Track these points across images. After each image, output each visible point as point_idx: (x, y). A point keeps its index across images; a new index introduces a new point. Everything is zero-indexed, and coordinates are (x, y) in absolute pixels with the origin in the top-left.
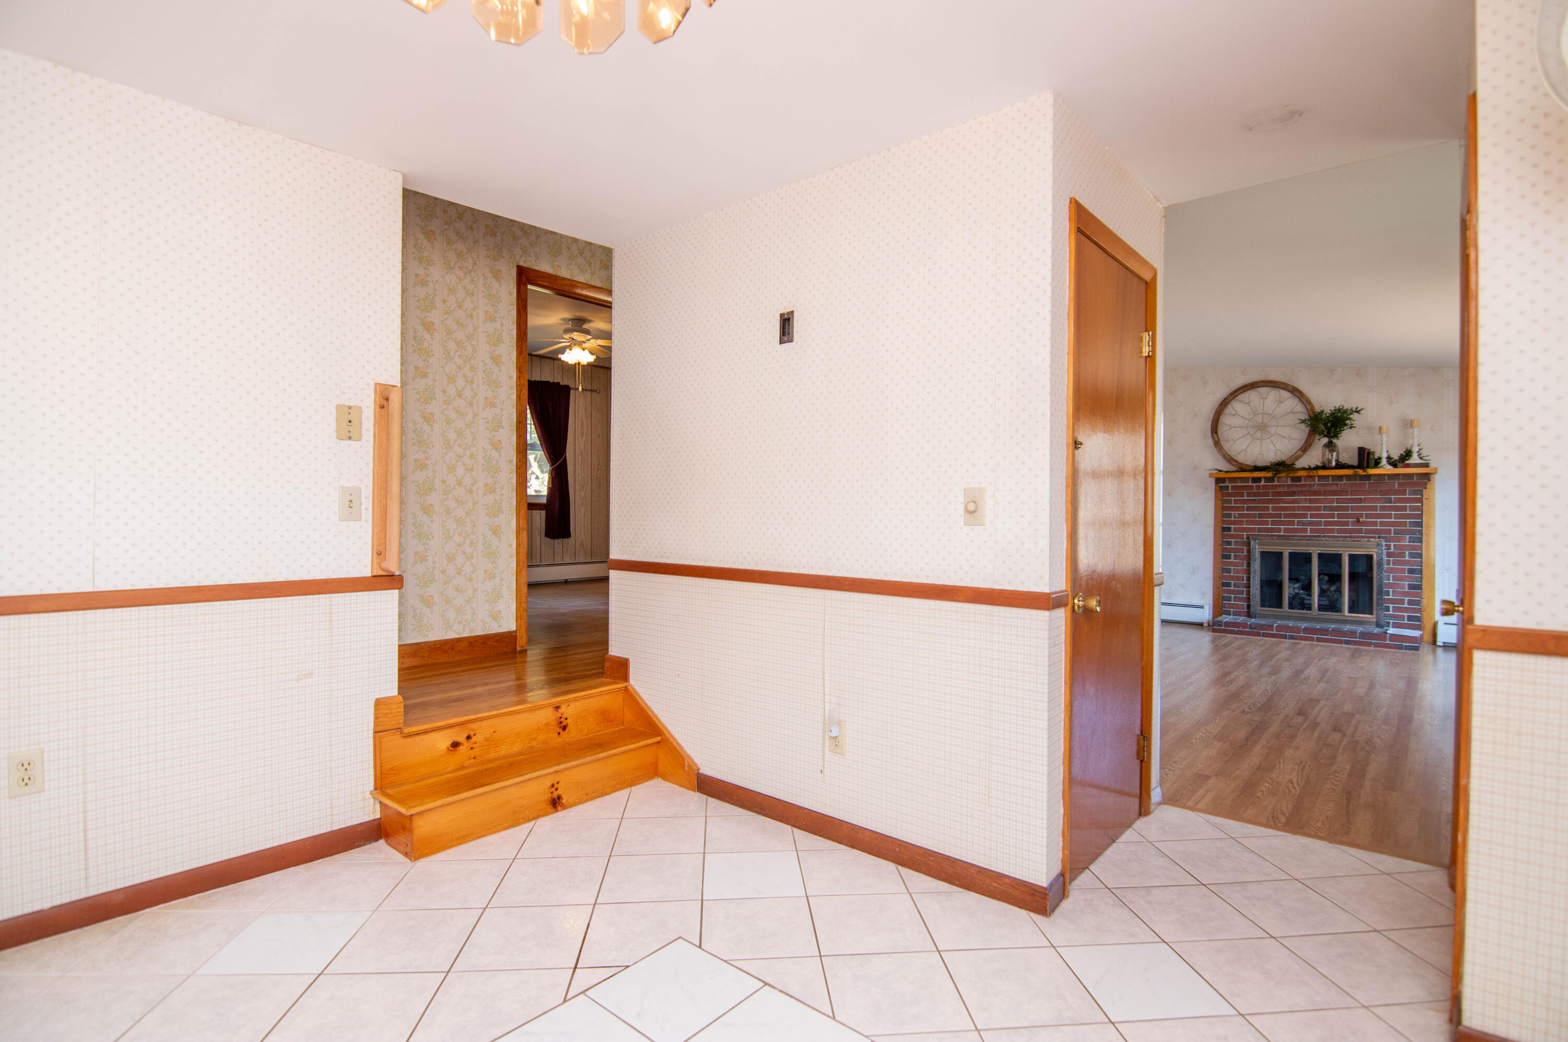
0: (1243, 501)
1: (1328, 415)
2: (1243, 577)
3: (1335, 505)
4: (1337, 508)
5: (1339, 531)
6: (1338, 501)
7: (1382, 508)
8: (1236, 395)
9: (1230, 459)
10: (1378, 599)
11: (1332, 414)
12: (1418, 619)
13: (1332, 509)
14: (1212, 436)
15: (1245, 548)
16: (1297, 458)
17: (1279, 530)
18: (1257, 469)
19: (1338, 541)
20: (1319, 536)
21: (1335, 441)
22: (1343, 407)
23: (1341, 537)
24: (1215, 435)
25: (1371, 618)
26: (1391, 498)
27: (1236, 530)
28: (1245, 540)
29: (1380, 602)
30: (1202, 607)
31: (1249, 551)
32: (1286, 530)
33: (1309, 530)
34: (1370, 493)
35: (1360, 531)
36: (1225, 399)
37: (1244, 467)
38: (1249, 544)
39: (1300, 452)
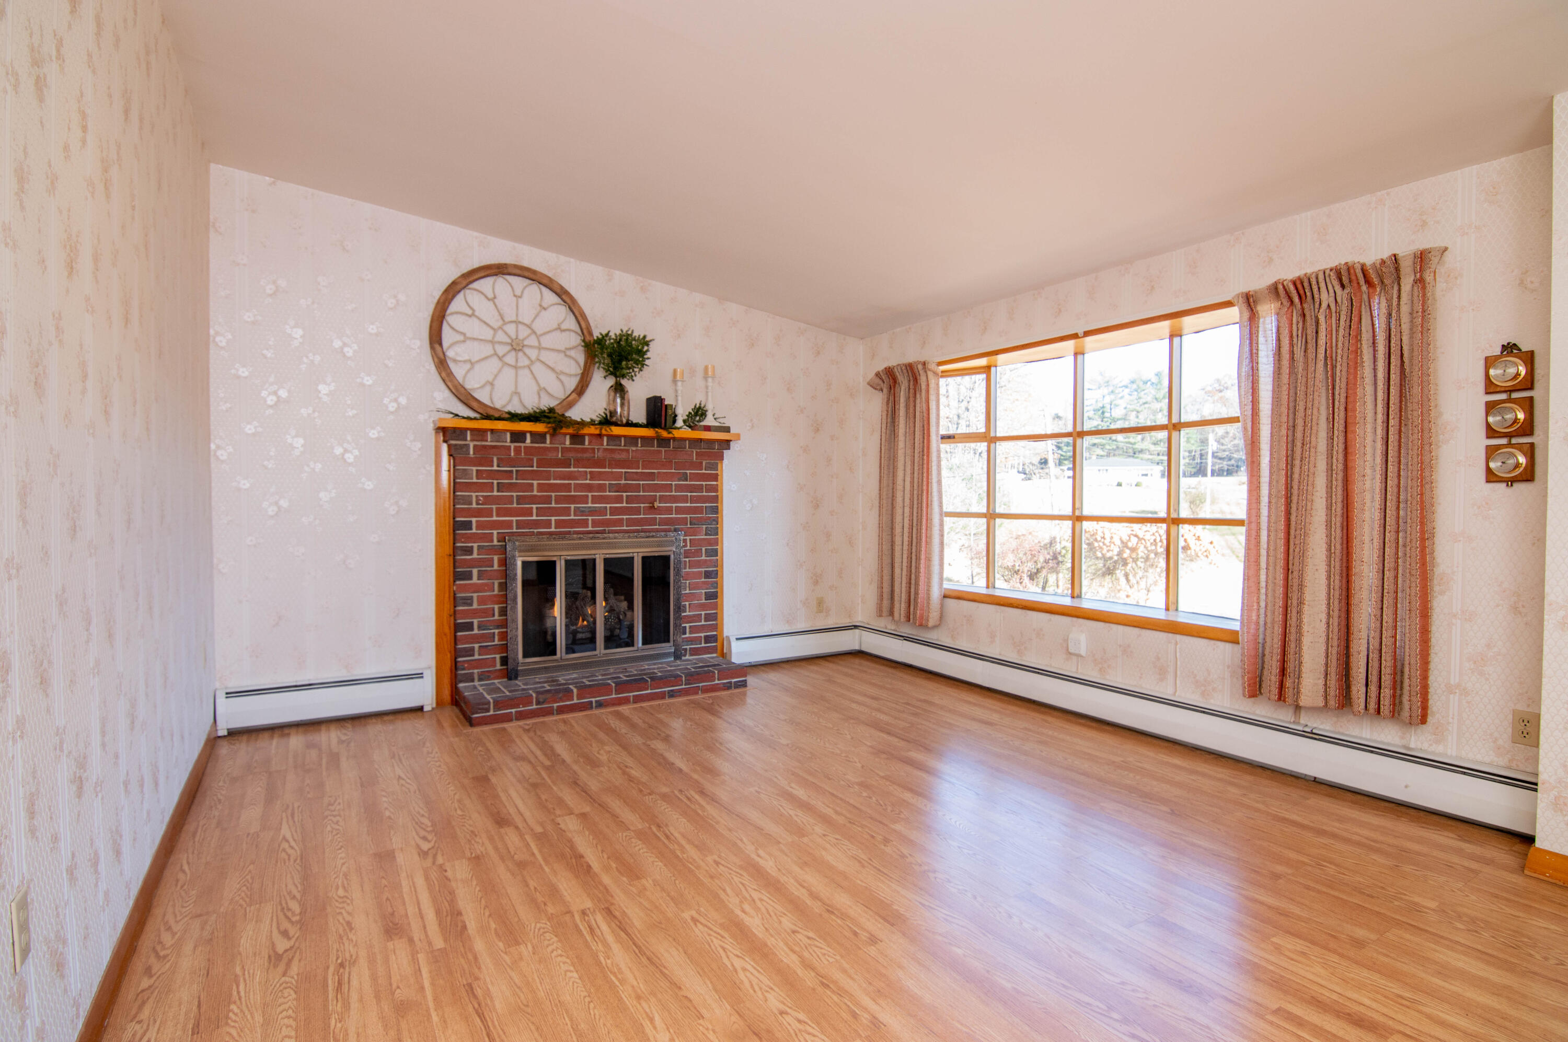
0: (492, 474)
1: (612, 341)
2: (493, 609)
3: (623, 482)
4: (626, 488)
5: (630, 522)
6: (628, 476)
7: (679, 488)
8: (471, 279)
9: (464, 396)
10: (675, 619)
11: (618, 342)
12: (714, 639)
13: (619, 488)
14: (432, 348)
15: (496, 558)
16: (571, 405)
17: (548, 524)
18: (514, 417)
19: (629, 537)
20: (603, 532)
21: (624, 382)
22: (633, 332)
23: (634, 531)
24: (437, 346)
25: (668, 648)
26: (686, 473)
27: (480, 526)
28: (495, 543)
29: (678, 622)
30: (420, 676)
31: (504, 562)
32: (559, 524)
33: (590, 522)
34: (663, 466)
35: (653, 522)
36: (454, 283)
37: (491, 413)
38: (504, 550)
39: (574, 396)
